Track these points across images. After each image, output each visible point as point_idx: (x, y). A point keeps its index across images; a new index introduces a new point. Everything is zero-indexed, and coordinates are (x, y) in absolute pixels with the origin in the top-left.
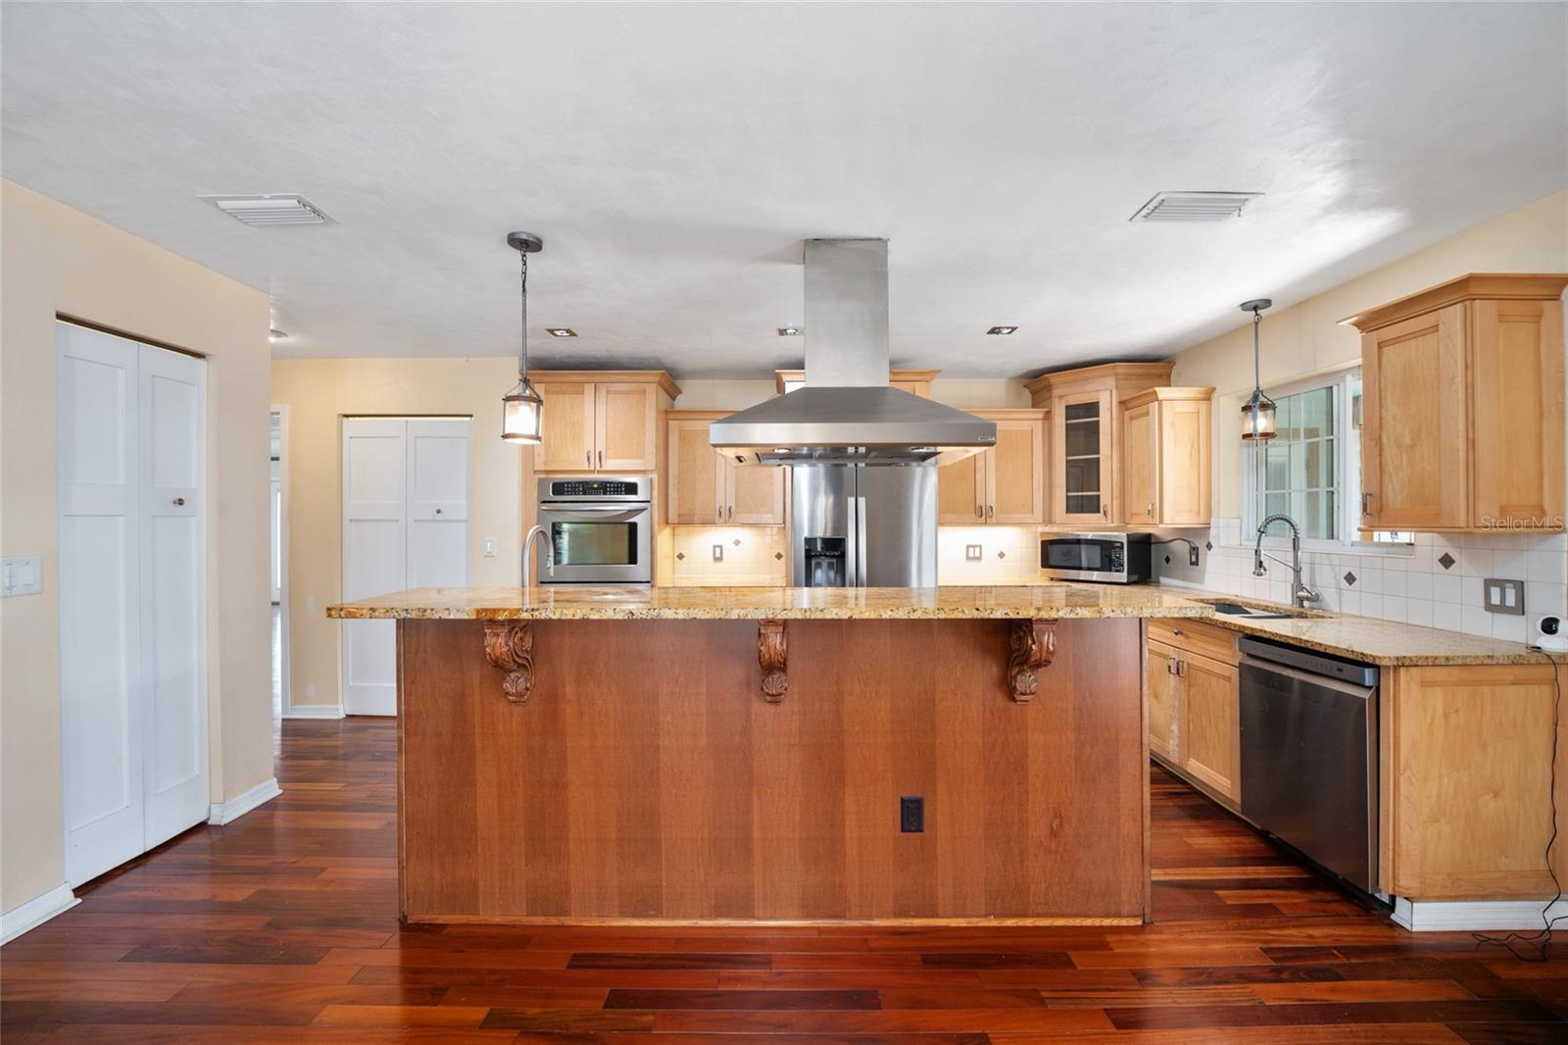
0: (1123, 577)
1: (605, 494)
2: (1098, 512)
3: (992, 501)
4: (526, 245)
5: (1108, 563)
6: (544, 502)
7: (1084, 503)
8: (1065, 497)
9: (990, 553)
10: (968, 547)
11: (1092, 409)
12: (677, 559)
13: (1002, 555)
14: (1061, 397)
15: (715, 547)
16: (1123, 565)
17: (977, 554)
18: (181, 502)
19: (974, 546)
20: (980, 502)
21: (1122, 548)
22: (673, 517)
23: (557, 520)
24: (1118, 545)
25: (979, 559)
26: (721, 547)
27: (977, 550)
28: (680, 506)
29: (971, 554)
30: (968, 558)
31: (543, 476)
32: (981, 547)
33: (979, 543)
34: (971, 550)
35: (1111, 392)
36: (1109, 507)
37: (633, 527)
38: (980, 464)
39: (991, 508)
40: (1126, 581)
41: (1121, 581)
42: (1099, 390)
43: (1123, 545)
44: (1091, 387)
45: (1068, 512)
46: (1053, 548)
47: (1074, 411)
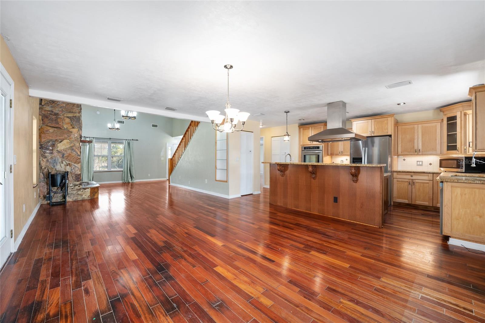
1: (313, 149)
2: (457, 150)
3: (420, 147)
4: (287, 112)
5: (459, 166)
6: (302, 151)
7: (452, 147)
8: (447, 146)
9: (426, 163)
10: (417, 161)
11: (454, 118)
13: (430, 164)
14: (445, 115)
15: (341, 161)
16: (463, 167)
17: (421, 164)
18: (250, 151)
19: (420, 161)
20: (416, 147)
22: (329, 154)
23: (305, 154)
26: (343, 161)
27: (421, 162)
28: (331, 151)
29: (419, 164)
30: (417, 165)
31: (302, 146)
32: (422, 161)
33: (422, 160)
35: (461, 112)
36: (460, 148)
37: (319, 155)
38: (416, 137)
39: (420, 150)
40: (464, 171)
41: (463, 172)
42: (457, 112)
43: (463, 160)
44: (454, 111)
45: (448, 150)
46: (443, 162)
47: (449, 119)
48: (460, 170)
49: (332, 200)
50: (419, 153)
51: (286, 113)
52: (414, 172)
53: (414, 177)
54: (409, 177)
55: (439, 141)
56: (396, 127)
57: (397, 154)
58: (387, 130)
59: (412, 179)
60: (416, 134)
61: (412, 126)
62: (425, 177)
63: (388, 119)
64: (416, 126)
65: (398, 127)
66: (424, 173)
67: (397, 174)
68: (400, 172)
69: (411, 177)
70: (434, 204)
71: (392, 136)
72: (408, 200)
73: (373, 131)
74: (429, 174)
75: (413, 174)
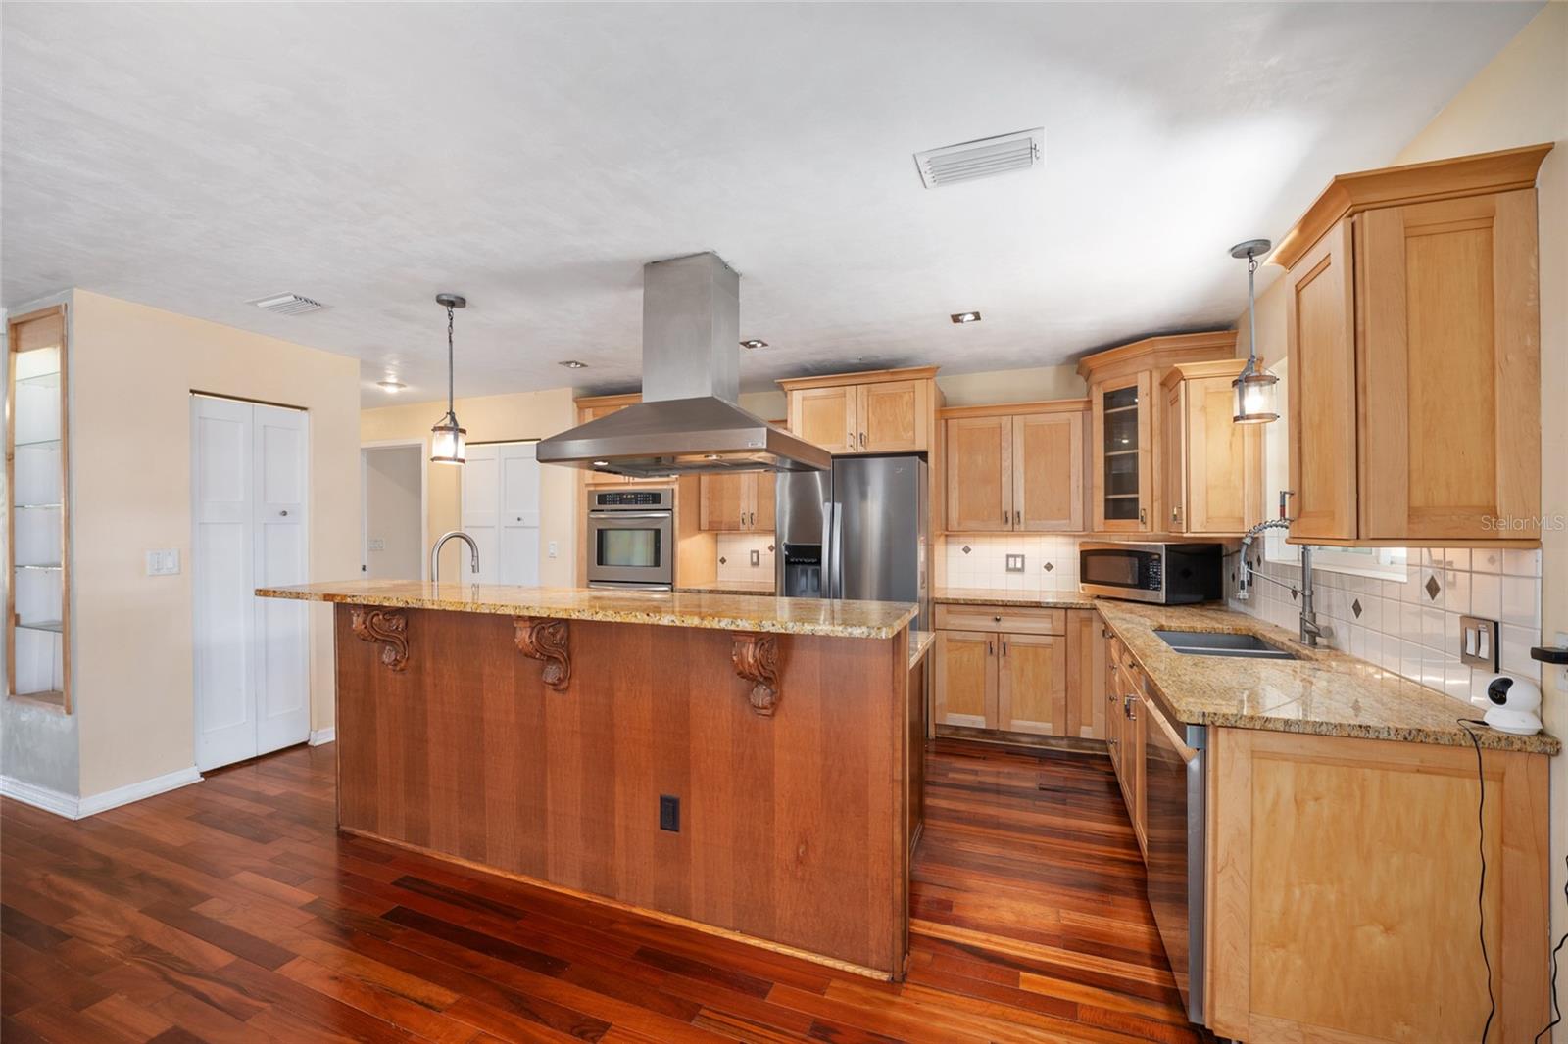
0: (1162, 597)
1: (636, 503)
2: (1137, 518)
3: (1020, 505)
4: (454, 302)
5: (1144, 581)
6: (593, 511)
7: (1121, 508)
8: (1103, 500)
9: (1034, 565)
10: (1008, 557)
11: (1129, 395)
12: (720, 564)
13: (1049, 567)
14: (1099, 383)
15: (752, 552)
16: (1160, 583)
17: (1019, 565)
18: (285, 514)
19: (1015, 557)
20: (1006, 506)
21: (1160, 560)
23: (600, 527)
24: (1157, 557)
25: (1021, 570)
26: (757, 552)
27: (1019, 560)
28: (711, 513)
29: (1012, 565)
30: (1009, 569)
31: (592, 488)
32: (1023, 557)
33: (1021, 553)
34: (1012, 560)
35: (1151, 372)
36: (1148, 511)
37: (657, 532)
38: (1006, 464)
39: (1019, 513)
40: (1164, 601)
41: (1159, 601)
42: (1136, 373)
43: (1160, 556)
44: (1129, 370)
45: (1107, 517)
46: (1093, 560)
47: (1111, 399)
48: (1149, 595)
49: (651, 812)
50: (1016, 526)
51: (444, 309)
52: (1005, 605)
53: (1007, 624)
54: (987, 623)
55: (1078, 481)
56: (943, 422)
57: (947, 530)
58: (911, 433)
59: (998, 633)
60: (1006, 454)
61: (992, 422)
62: (1040, 624)
63: (914, 387)
64: (1006, 421)
65: (949, 421)
66: (1038, 606)
67: (949, 612)
68: (957, 603)
69: (994, 624)
70: (1070, 728)
71: (930, 455)
72: (984, 715)
73: (861, 435)
74: (1055, 613)
75: (1000, 610)
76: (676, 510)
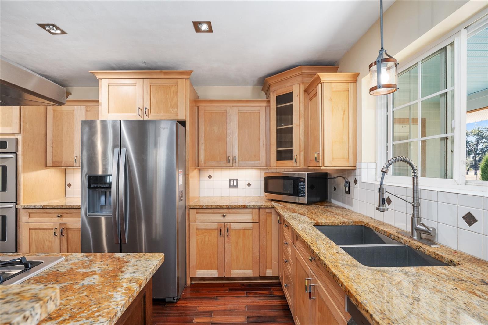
0: (305, 200)
2: (293, 160)
3: (236, 153)
5: (296, 193)
8: (276, 151)
9: (242, 183)
10: (230, 180)
11: (288, 97)
12: (67, 187)
13: (249, 185)
14: (274, 91)
16: (305, 193)
17: (235, 184)
19: (233, 180)
20: (229, 154)
21: (304, 182)
24: (303, 180)
25: (236, 186)
27: (235, 182)
28: (54, 156)
29: (232, 184)
30: (230, 186)
32: (237, 180)
33: (237, 178)
34: (232, 182)
35: (300, 85)
36: (298, 156)
37: (4, 167)
38: (229, 132)
39: (235, 158)
40: (307, 203)
41: (305, 203)
42: (293, 85)
43: (304, 179)
44: (288, 84)
45: (277, 160)
46: (270, 181)
47: (280, 99)
48: (298, 199)
50: (234, 165)
52: (228, 208)
53: (230, 217)
54: (217, 218)
55: (263, 141)
56: (196, 108)
57: (198, 166)
58: (176, 109)
59: (224, 223)
60: (229, 127)
61: (222, 109)
62: (246, 217)
63: (177, 83)
64: (229, 109)
65: (200, 107)
66: (245, 207)
67: (197, 213)
68: (202, 208)
69: (222, 218)
70: (261, 271)
71: (186, 123)
72: (218, 270)
73: (146, 108)
75: (226, 210)
76: (20, 153)
